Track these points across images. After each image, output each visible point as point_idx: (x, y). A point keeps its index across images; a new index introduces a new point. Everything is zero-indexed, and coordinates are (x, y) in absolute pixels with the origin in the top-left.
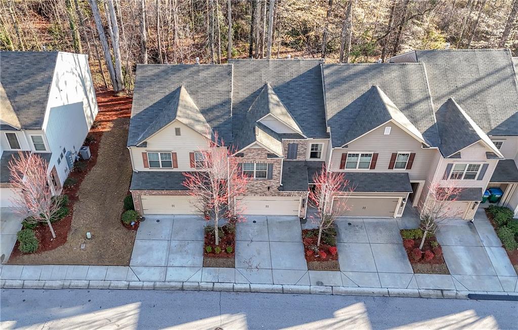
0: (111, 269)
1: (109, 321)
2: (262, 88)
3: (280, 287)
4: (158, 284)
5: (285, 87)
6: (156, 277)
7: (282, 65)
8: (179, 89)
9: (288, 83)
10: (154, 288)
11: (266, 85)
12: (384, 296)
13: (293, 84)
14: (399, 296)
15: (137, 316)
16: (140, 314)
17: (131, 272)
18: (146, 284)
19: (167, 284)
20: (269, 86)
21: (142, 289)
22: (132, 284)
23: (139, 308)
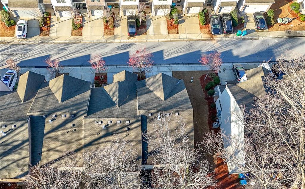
0: (178, 70)
1: (172, 53)
2: (121, 105)
3: (117, 67)
4: (160, 66)
5: (109, 106)
6: (161, 68)
7: (109, 116)
8: (165, 99)
9: (107, 107)
10: (161, 65)
11: (119, 106)
12: (83, 66)
13: (105, 107)
14: (77, 66)
15: (164, 55)
16: (163, 56)
17: (170, 69)
18: (164, 66)
19: (156, 66)
20: (117, 106)
21: (165, 64)
22: (169, 66)
23: (164, 58)
